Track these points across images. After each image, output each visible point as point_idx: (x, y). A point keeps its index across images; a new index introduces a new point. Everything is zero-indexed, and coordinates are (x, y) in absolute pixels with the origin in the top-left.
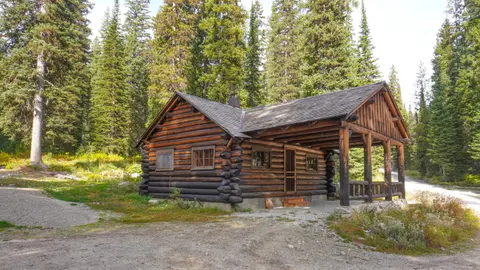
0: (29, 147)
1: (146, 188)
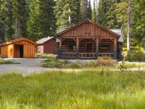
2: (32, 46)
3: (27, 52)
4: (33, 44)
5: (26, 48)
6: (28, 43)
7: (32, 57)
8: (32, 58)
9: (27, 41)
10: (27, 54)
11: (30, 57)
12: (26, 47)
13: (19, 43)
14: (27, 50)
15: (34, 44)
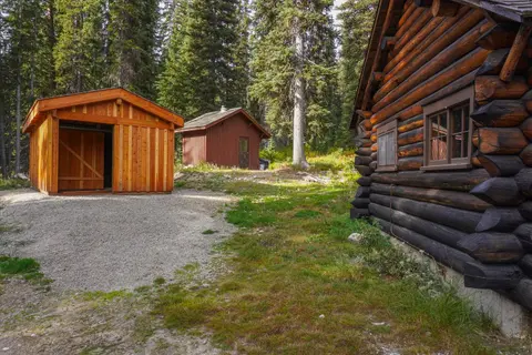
0: (292, 142)
1: (365, 206)
2: (157, 131)
3: (135, 161)
4: (161, 119)
5: (126, 141)
6: (138, 114)
7: (161, 187)
8: (160, 191)
9: (135, 108)
10: (134, 170)
11: (148, 190)
12: (125, 134)
13: (85, 116)
14: (134, 153)
15: (168, 123)
